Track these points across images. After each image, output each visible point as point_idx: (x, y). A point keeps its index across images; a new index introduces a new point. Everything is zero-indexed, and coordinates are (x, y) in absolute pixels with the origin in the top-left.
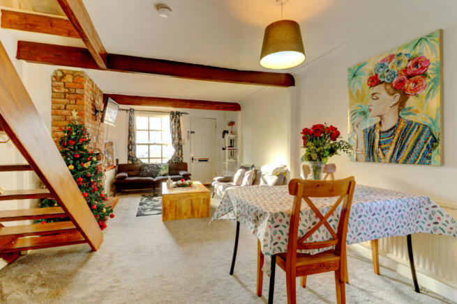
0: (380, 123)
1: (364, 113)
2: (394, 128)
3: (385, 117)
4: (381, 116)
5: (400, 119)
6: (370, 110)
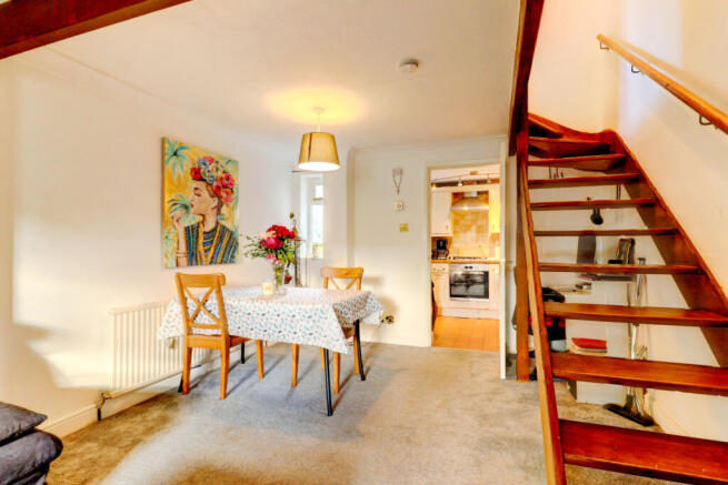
0: (203, 222)
1: (186, 207)
2: (214, 230)
3: (207, 217)
4: (203, 216)
5: (217, 223)
6: (192, 206)
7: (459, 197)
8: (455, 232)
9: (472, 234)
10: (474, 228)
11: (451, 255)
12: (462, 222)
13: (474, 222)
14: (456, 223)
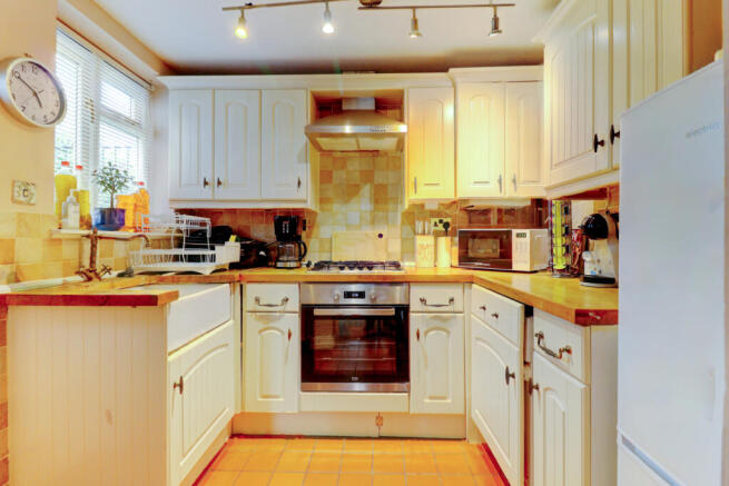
7: (328, 108)
8: (323, 200)
9: (363, 204)
10: (366, 190)
11: (314, 256)
12: (339, 175)
13: (368, 176)
14: (325, 177)
